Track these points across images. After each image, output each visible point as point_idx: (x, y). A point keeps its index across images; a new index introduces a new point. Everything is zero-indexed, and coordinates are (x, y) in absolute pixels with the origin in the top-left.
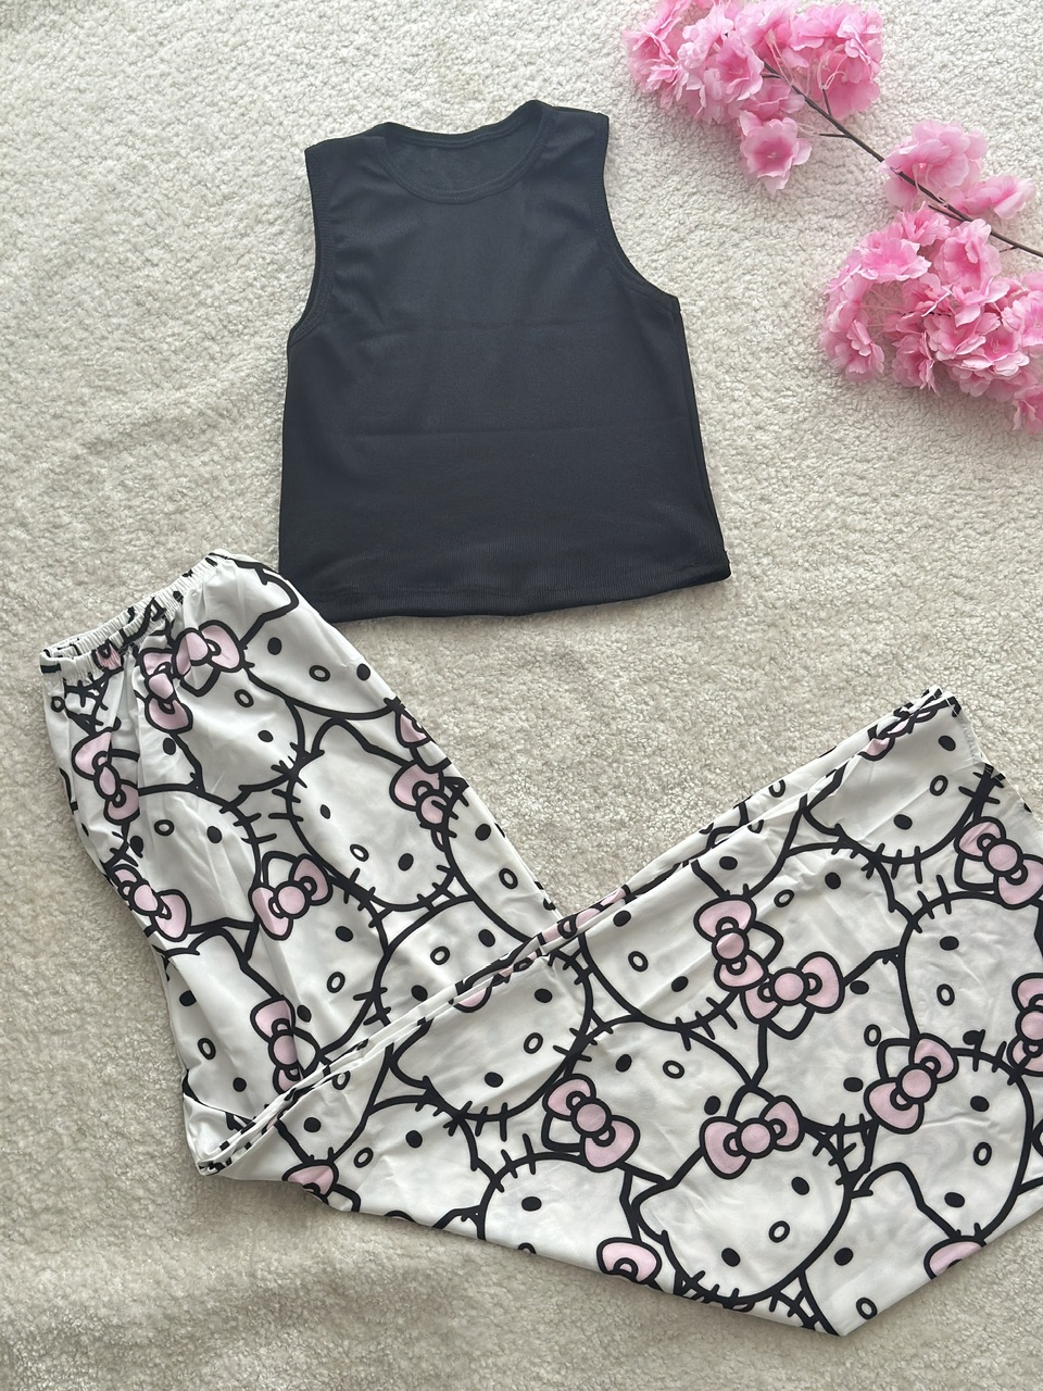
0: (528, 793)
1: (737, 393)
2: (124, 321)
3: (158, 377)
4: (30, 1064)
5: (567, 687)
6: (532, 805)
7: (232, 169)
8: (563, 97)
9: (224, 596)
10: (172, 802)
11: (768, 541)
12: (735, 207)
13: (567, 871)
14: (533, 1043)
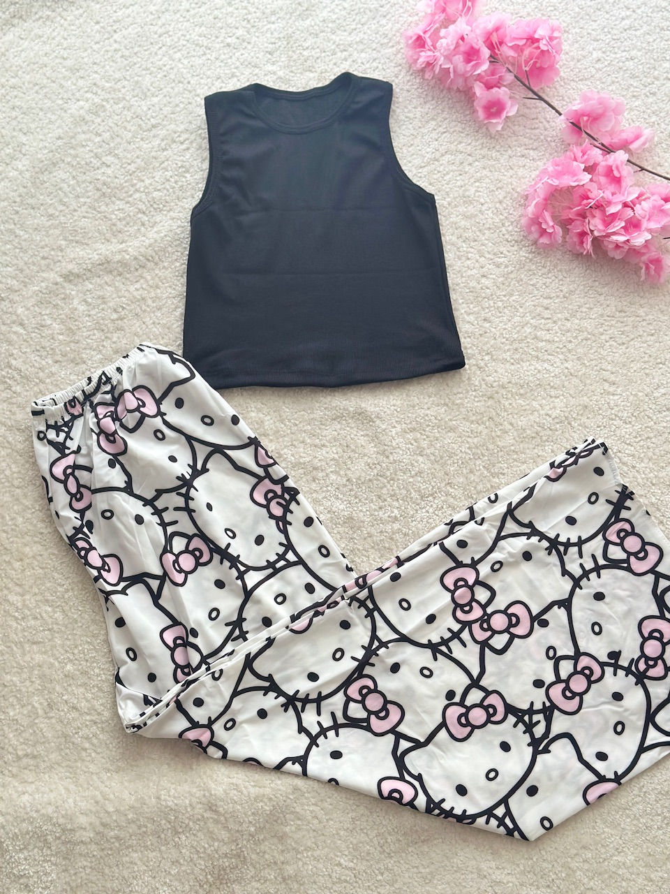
0: (337, 498)
1: (470, 255)
2: (89, 200)
3: (108, 235)
4: (18, 663)
5: (362, 433)
6: (339, 506)
7: (158, 109)
8: (365, 71)
9: (149, 371)
10: (113, 498)
11: (488, 345)
12: (470, 141)
13: (361, 548)
14: (338, 655)
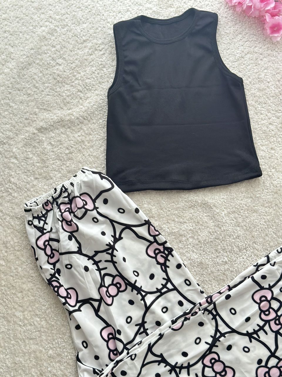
0: (193, 252)
1: (263, 111)
2: (50, 85)
3: (62, 105)
4: (22, 351)
5: (206, 215)
6: (195, 256)
7: (86, 31)
8: (201, 7)
9: (88, 184)
10: (72, 257)
11: (274, 163)
12: (261, 46)
13: (208, 280)
14: (198, 341)
